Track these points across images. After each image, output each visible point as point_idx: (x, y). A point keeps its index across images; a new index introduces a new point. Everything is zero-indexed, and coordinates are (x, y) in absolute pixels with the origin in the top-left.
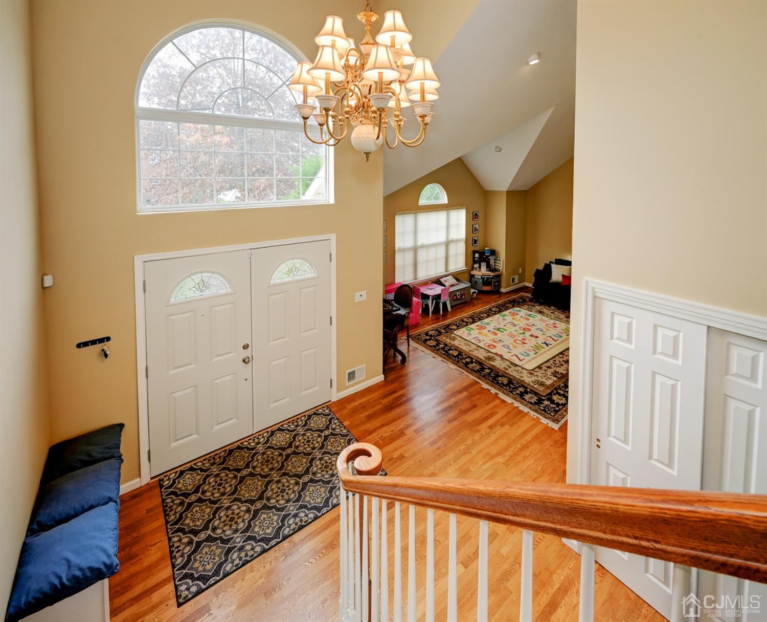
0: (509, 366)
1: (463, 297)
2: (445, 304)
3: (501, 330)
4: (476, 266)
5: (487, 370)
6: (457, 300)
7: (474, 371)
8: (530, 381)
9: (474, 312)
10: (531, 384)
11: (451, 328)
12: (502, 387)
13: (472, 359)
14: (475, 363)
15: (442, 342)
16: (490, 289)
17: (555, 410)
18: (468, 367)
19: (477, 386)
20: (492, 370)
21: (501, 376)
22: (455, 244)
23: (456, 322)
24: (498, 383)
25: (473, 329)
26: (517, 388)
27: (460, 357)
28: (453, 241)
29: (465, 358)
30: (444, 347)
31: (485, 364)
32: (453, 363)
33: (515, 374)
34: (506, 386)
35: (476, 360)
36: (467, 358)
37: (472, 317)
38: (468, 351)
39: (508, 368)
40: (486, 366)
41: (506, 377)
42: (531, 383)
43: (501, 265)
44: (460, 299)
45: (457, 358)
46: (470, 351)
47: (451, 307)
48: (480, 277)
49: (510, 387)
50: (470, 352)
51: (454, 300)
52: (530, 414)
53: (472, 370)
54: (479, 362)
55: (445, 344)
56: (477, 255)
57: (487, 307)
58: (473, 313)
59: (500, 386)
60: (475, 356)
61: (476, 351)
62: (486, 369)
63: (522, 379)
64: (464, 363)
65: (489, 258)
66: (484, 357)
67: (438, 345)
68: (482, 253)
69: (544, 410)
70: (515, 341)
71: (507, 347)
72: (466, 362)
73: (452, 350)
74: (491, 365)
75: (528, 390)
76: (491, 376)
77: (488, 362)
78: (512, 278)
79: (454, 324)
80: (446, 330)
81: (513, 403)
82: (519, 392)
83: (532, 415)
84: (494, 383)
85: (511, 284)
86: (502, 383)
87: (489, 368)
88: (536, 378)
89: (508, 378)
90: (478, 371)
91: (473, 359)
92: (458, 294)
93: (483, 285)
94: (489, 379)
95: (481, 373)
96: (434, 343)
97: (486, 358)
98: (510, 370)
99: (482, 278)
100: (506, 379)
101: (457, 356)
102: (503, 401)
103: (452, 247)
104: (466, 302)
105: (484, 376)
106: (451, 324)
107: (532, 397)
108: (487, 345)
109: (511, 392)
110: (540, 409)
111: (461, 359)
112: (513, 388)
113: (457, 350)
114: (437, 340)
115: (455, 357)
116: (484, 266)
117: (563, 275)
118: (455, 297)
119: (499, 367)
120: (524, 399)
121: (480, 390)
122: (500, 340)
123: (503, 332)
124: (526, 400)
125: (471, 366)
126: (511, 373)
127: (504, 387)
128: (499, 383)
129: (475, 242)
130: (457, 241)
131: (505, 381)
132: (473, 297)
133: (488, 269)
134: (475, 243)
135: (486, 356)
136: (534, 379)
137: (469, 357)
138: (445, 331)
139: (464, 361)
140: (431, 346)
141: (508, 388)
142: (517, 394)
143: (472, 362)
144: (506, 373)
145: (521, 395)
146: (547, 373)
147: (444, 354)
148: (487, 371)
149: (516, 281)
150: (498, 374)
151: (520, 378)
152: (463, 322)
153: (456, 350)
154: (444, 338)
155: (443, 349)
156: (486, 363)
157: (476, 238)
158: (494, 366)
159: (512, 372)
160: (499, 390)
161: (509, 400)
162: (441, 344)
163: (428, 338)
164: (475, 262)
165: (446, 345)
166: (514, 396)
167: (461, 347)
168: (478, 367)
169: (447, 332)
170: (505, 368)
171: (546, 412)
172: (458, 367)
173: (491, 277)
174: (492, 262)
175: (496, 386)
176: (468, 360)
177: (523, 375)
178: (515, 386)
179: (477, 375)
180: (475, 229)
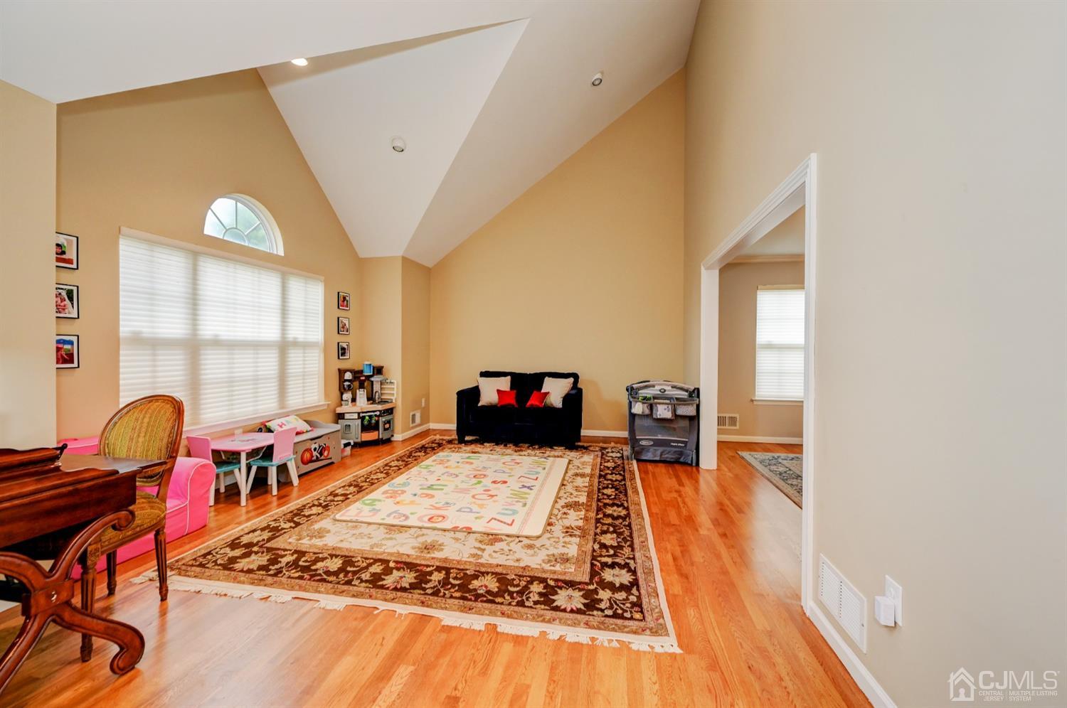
0: (479, 549)
1: (326, 453)
2: (283, 469)
3: (434, 487)
4: (347, 396)
5: (436, 573)
6: (311, 461)
7: (403, 590)
8: (540, 562)
9: (356, 476)
10: (547, 567)
11: (307, 514)
12: (493, 602)
13: (385, 562)
14: (398, 569)
15: (285, 550)
16: (377, 438)
17: (634, 605)
18: (382, 587)
19: (429, 629)
20: (448, 570)
21: (476, 577)
22: (302, 351)
23: (318, 499)
24: (477, 597)
25: (379, 501)
26: (526, 587)
27: (349, 569)
28: (295, 344)
29: (367, 568)
30: (298, 560)
31: (423, 562)
32: (334, 593)
33: (500, 559)
34: (500, 593)
35: (396, 562)
36: (370, 565)
37: (355, 483)
38: (368, 548)
39: (479, 553)
40: (428, 566)
41: (488, 573)
42: (544, 565)
43: (395, 392)
44: (318, 460)
45: (341, 576)
46: (372, 547)
47: (300, 476)
48: (356, 416)
49: (511, 594)
50: (375, 549)
51: (305, 463)
52: (597, 642)
53: (396, 589)
54: (405, 563)
55: (296, 552)
56: (348, 376)
57: (380, 463)
58: (354, 477)
59: (489, 601)
60: (391, 554)
61: (389, 543)
62: (431, 573)
63: (522, 564)
64: (366, 581)
65: (372, 379)
66: (413, 548)
67: (274, 561)
68: (357, 374)
69: (615, 616)
70: (473, 497)
71: (469, 510)
72: (373, 575)
73: (323, 559)
74: (440, 560)
75: (552, 583)
76: (454, 586)
77: (429, 555)
78: (411, 414)
79: (314, 505)
80: (295, 522)
81: (543, 634)
82: (537, 598)
83: (606, 644)
84: (470, 600)
85: (411, 425)
86: (489, 592)
87: (439, 569)
88: (546, 552)
89: (493, 573)
90: (413, 586)
91: (389, 561)
92: (313, 446)
93: (362, 431)
94: (451, 597)
95: (424, 589)
96: (263, 559)
97: (419, 548)
98: (486, 555)
99: (359, 418)
100: (489, 577)
101: (341, 570)
102: (519, 640)
103: (295, 357)
104: (332, 463)
105: (436, 593)
106: (304, 506)
107: (570, 597)
108: (426, 519)
109: (521, 604)
110: (606, 616)
111: (355, 573)
112: (521, 593)
113: (337, 556)
114: (269, 550)
115: (336, 574)
116: (362, 395)
117: (499, 391)
118: (307, 455)
119: (458, 558)
120: (557, 609)
121: (444, 636)
122: (447, 503)
123: (442, 489)
124: (564, 610)
125: (389, 581)
126: (494, 562)
127: (499, 600)
128: (482, 595)
129: (342, 351)
130: (305, 346)
131: (493, 585)
132: (346, 454)
133: (369, 402)
134: (343, 354)
135: (417, 545)
136: (543, 555)
137: (376, 561)
138: (292, 525)
139: (366, 576)
140: (250, 571)
141: (508, 597)
142: (536, 603)
143: (388, 571)
144: (482, 565)
145: (547, 599)
146: (555, 534)
147: (301, 578)
148: (437, 577)
149: (418, 420)
150: (465, 574)
151: (516, 564)
152: (336, 495)
153: (332, 556)
154: (290, 540)
155: (295, 564)
156: (425, 559)
157: (344, 345)
158: (446, 560)
159: (493, 557)
160: (492, 613)
161: (526, 628)
162: (283, 556)
163: (237, 553)
164: (342, 390)
165: (301, 554)
166: (534, 612)
167: (344, 545)
168: (409, 577)
169: (297, 524)
170: (474, 555)
171: (621, 617)
172: (353, 596)
173: (378, 413)
174: (377, 387)
175: (480, 605)
176: (377, 569)
177: (517, 556)
178: (518, 585)
179: (416, 596)
180: (343, 327)
